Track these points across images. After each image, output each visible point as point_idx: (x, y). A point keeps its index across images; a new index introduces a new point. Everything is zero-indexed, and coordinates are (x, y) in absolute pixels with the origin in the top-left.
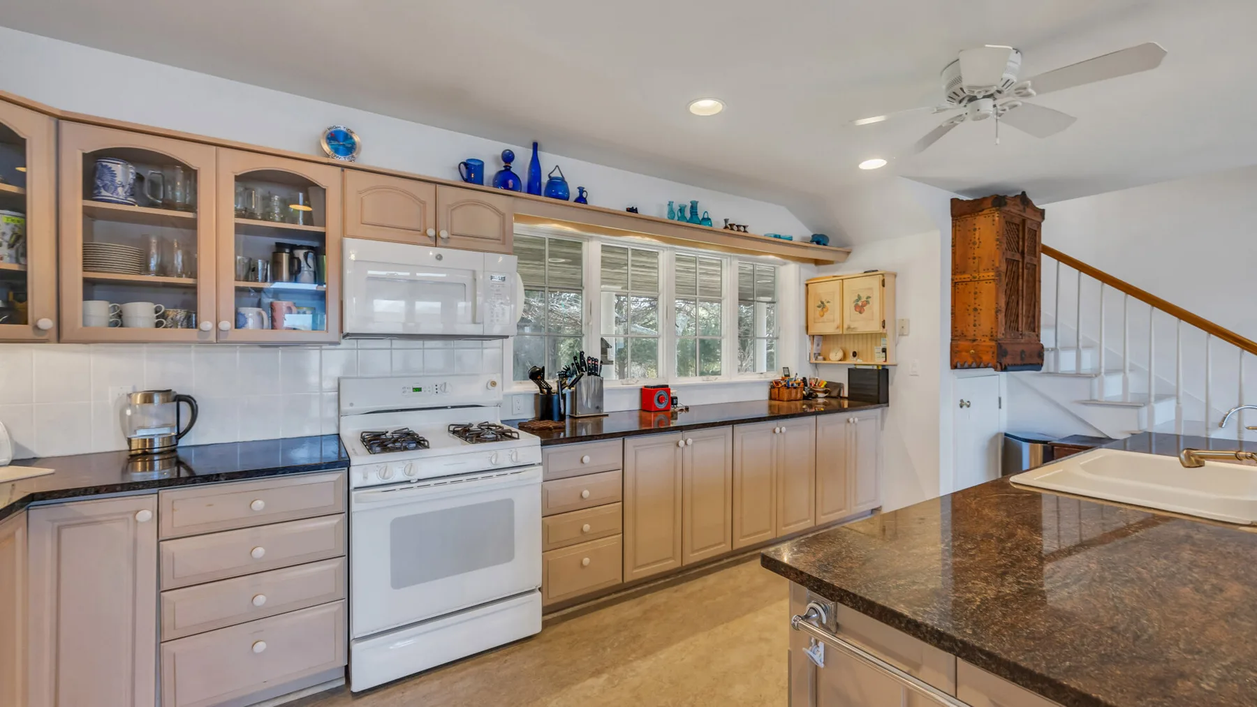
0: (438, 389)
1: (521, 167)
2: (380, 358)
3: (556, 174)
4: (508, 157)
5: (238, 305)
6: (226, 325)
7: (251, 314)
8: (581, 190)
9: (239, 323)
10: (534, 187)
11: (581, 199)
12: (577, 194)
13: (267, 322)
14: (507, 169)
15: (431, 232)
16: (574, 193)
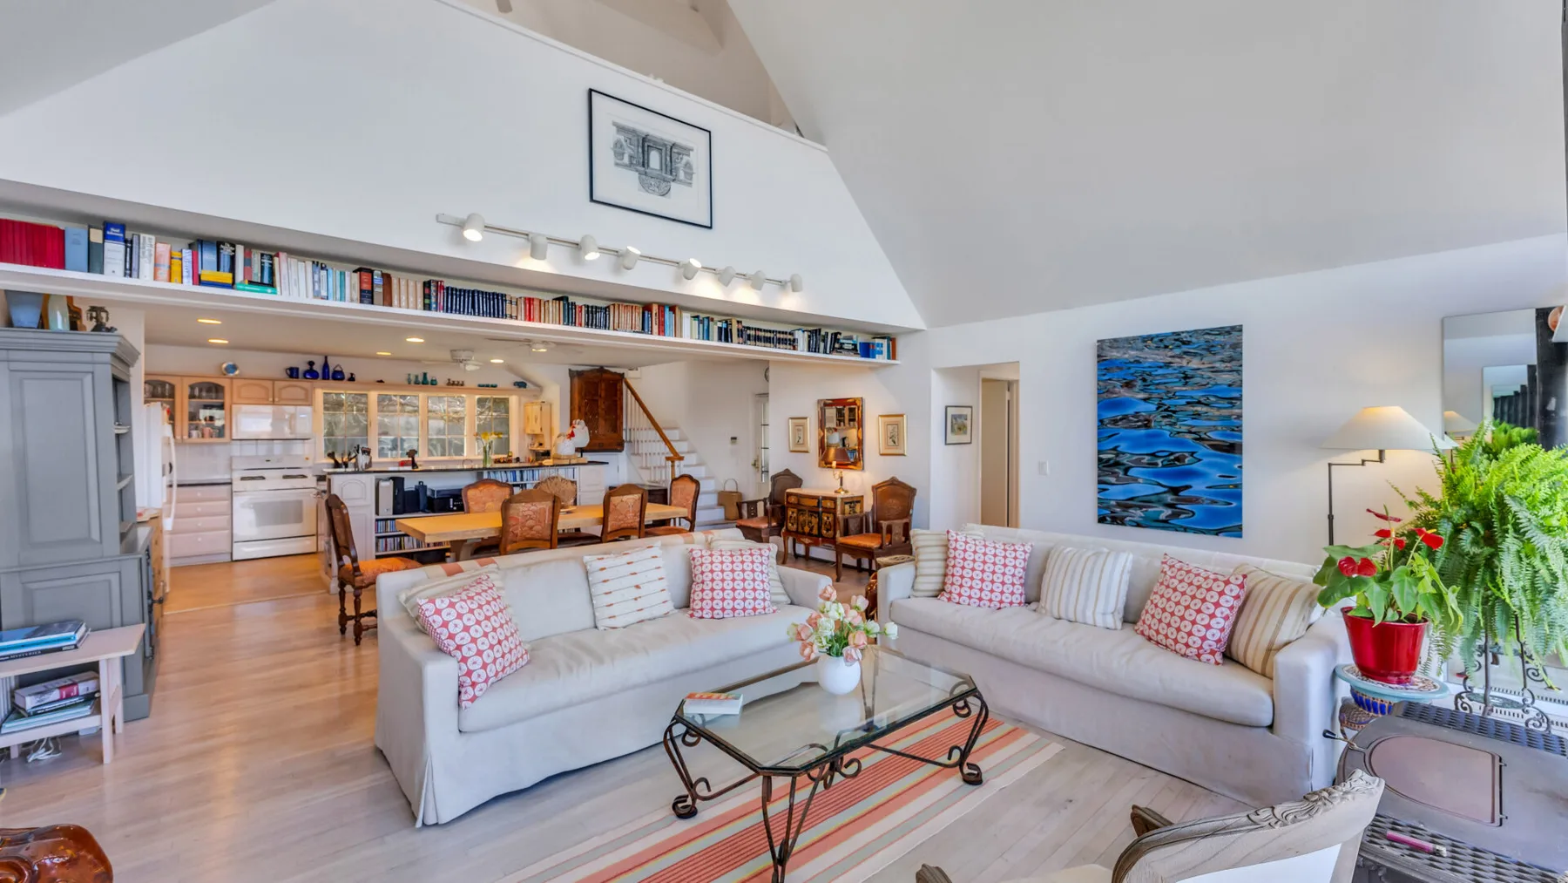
0: (279, 461)
1: (318, 368)
2: (250, 450)
3: (338, 369)
4: (311, 363)
5: (190, 430)
6: (186, 437)
7: (194, 433)
8: (352, 374)
9: (190, 436)
10: (325, 377)
11: (352, 379)
12: (350, 376)
13: (200, 435)
14: (311, 369)
15: (271, 399)
16: (347, 376)
